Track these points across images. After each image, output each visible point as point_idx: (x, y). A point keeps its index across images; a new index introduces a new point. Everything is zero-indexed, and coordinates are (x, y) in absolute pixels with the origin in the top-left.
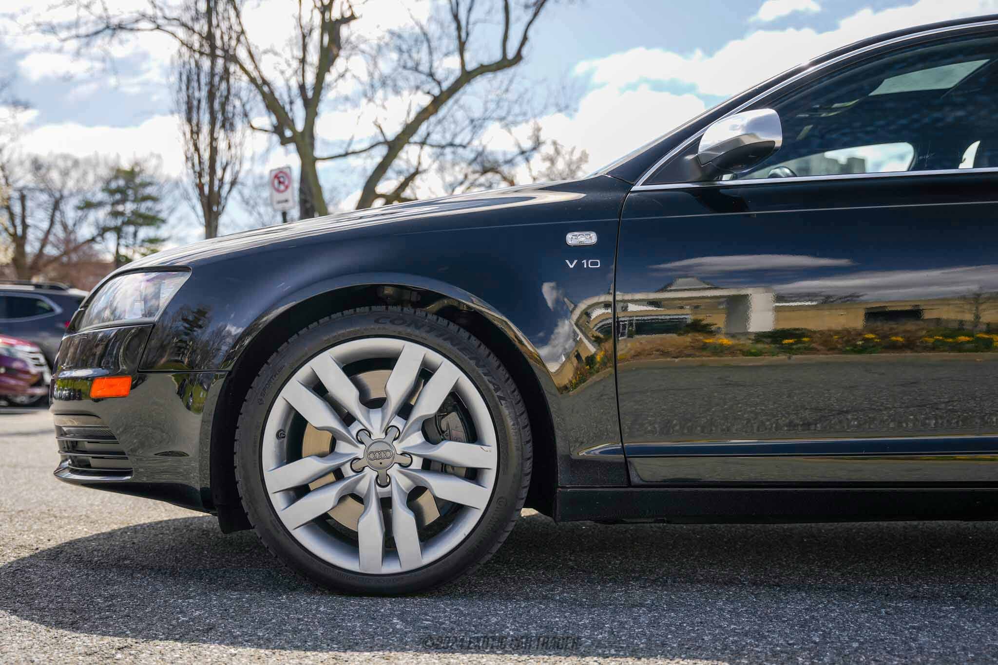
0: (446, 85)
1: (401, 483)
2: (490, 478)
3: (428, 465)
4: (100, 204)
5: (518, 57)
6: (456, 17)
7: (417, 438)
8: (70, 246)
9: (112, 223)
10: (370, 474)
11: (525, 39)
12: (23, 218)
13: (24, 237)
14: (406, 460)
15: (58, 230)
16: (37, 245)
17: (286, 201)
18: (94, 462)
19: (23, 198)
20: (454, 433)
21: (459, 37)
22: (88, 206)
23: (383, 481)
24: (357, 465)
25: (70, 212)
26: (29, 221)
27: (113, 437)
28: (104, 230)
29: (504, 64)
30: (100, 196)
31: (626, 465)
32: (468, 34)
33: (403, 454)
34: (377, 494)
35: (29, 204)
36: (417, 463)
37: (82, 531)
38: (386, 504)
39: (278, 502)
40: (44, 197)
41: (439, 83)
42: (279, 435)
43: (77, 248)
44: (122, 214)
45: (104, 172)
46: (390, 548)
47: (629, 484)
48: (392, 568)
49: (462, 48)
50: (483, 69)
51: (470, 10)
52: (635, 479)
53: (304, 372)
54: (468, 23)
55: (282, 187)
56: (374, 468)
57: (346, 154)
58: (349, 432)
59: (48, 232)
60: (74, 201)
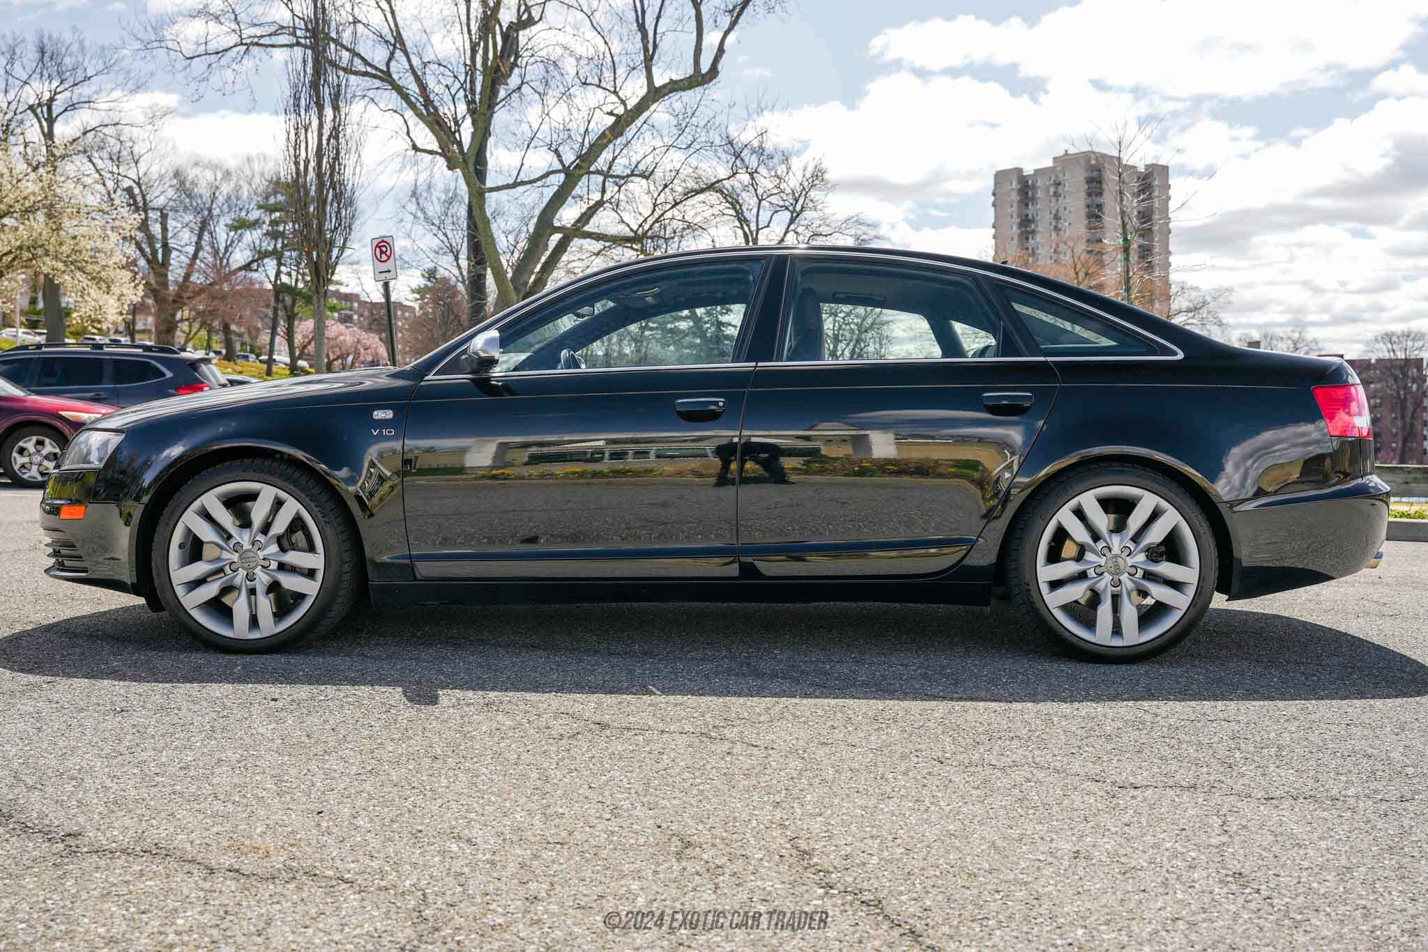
0: (631, 104)
1: (263, 579)
2: (320, 576)
3: (282, 567)
4: (256, 224)
5: (714, 71)
6: (642, 27)
7: (274, 548)
8: (222, 272)
9: (268, 245)
10: (242, 573)
11: (721, 50)
12: (165, 238)
13: (165, 264)
14: (266, 563)
15: (206, 254)
16: (182, 272)
17: (389, 271)
18: (67, 563)
19: (164, 217)
20: (300, 545)
21: (646, 50)
22: (241, 225)
23: (250, 577)
24: (233, 567)
25: (222, 235)
26: (172, 243)
27: (74, 546)
28: (261, 255)
29: (700, 79)
30: (255, 215)
31: (411, 568)
32: (655, 46)
33: (264, 559)
34: (246, 586)
35: (171, 224)
36: (274, 565)
37: (68, 614)
38: (252, 592)
39: (180, 591)
40: (189, 217)
41: (623, 102)
42: (180, 547)
43: (227, 278)
44: (282, 234)
45: (260, 184)
46: (254, 622)
47: (415, 579)
48: (255, 635)
49: (648, 61)
50: (674, 87)
51: (658, 18)
52: (418, 576)
53: (196, 505)
54: (655, 33)
55: (384, 257)
56: (244, 568)
57: (515, 185)
58: (228, 545)
59: (195, 256)
60: (227, 219)
